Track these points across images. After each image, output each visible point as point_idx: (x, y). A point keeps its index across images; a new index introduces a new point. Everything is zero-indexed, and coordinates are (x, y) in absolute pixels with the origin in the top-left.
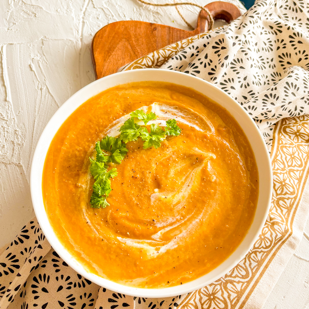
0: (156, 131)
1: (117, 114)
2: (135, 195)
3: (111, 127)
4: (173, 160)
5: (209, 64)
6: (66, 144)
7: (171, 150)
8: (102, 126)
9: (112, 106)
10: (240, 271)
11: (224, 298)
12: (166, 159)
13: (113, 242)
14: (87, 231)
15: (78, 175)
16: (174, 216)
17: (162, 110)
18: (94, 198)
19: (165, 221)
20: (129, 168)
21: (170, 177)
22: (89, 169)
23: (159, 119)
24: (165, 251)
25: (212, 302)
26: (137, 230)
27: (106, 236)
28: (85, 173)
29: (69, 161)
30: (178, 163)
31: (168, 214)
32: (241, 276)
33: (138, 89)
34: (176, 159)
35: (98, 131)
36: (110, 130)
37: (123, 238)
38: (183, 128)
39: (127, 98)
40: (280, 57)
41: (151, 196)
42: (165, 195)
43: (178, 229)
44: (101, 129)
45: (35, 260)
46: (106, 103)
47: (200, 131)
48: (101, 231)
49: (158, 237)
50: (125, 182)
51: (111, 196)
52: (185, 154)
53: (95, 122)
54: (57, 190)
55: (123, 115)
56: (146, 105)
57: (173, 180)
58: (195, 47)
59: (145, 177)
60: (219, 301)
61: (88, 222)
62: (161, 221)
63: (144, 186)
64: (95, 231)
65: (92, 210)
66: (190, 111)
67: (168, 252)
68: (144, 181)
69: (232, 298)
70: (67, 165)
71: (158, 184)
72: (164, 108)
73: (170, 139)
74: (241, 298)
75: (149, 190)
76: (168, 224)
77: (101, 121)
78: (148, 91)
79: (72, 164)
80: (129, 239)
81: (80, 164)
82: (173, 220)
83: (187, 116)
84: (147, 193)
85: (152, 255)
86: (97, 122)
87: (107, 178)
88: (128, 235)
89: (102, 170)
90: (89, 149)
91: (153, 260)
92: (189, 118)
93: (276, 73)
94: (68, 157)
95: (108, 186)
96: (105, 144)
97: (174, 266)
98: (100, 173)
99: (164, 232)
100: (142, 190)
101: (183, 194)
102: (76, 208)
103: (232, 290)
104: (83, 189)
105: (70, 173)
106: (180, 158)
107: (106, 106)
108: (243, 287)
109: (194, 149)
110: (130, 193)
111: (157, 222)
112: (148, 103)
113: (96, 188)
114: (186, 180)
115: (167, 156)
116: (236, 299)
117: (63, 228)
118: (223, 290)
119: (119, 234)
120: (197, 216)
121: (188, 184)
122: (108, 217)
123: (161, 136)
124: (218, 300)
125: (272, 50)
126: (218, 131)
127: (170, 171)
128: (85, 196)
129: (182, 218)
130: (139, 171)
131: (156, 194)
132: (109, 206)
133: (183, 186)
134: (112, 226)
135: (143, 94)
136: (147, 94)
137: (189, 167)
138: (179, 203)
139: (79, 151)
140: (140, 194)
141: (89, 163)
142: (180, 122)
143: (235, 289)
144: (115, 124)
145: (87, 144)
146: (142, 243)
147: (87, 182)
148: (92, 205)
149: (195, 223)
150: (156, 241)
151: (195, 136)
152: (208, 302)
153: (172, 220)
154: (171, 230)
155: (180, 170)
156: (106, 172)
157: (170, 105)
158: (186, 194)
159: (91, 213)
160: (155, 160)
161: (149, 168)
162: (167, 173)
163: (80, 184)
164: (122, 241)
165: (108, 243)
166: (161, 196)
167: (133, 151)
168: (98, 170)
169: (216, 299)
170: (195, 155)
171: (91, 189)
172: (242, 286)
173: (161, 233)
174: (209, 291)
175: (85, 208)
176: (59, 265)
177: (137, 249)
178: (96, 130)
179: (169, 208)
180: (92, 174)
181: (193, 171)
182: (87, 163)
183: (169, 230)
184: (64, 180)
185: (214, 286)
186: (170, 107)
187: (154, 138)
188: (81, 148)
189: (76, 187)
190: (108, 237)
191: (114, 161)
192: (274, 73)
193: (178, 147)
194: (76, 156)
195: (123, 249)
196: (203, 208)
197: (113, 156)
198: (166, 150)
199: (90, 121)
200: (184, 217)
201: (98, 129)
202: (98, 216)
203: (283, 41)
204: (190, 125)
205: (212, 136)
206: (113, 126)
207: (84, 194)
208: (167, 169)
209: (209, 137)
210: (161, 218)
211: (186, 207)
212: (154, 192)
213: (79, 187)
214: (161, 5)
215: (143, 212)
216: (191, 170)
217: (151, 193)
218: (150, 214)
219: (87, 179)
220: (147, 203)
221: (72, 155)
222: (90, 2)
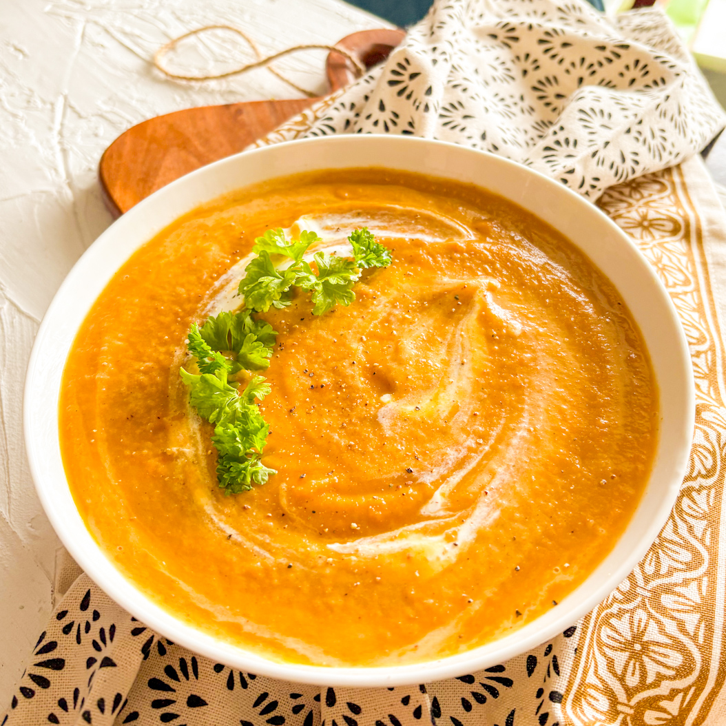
0: (330, 266)
1: (218, 264)
2: (335, 426)
3: (212, 297)
4: (399, 320)
5: (395, 123)
6: (104, 365)
7: (387, 300)
8: (189, 300)
9: (199, 253)
10: (675, 556)
11: (671, 637)
12: (382, 322)
13: (320, 562)
14: (235, 559)
15: (162, 429)
16: (457, 443)
17: (327, 228)
18: (228, 466)
19: (440, 462)
20: (293, 370)
21: (407, 357)
22: (188, 405)
23: (326, 246)
24: (474, 536)
25: (645, 659)
26: (377, 509)
27: (294, 552)
28: (181, 417)
29: (127, 404)
30: (414, 322)
31: (441, 444)
32: (684, 567)
33: (251, 200)
34: (407, 316)
35: (181, 314)
36: (212, 302)
37: (345, 543)
38: (392, 246)
39: (231, 226)
40: (535, 88)
41: (379, 415)
42: (413, 404)
43: (482, 470)
44: (188, 307)
45: (102, 710)
46: (182, 250)
47: (437, 243)
48: (277, 545)
49: (439, 506)
50: (297, 404)
51: (269, 450)
52: (422, 299)
53: (166, 298)
54: (114, 482)
55: (234, 262)
56: (284, 226)
57: (418, 361)
58: (348, 105)
59: (344, 377)
60: (662, 650)
61: (230, 536)
62: (429, 466)
63: (349, 400)
64: (259, 553)
65: (232, 501)
66: (394, 210)
67: (481, 537)
68: (345, 388)
69: (690, 628)
70: (121, 413)
71: (384, 383)
72: (329, 222)
73: (373, 280)
74: (712, 618)
75: (368, 402)
76: (450, 466)
77: (181, 290)
78: (276, 199)
79: (137, 408)
80: (362, 539)
81: (157, 400)
82: (459, 453)
83: (391, 224)
84: (364, 413)
85: (443, 558)
86: (172, 296)
87: (246, 405)
88: (354, 530)
89: (225, 393)
90: (172, 360)
91: (449, 570)
92: (398, 225)
93: (541, 124)
94: (122, 394)
95: (255, 421)
96: (213, 336)
97: (514, 566)
98: (222, 404)
99: (448, 489)
100: (347, 409)
101: (458, 387)
102: (182, 510)
103: (680, 607)
104: (187, 458)
105: (138, 431)
106: (414, 311)
108: (704, 589)
109: (440, 281)
110: (319, 426)
111: (419, 471)
112: (286, 222)
113: (223, 443)
114: (449, 353)
115: (381, 317)
116: (703, 625)
117: (162, 573)
118: (658, 616)
119: (330, 538)
120: (517, 424)
121: (459, 361)
122: (284, 502)
123: (348, 272)
124: (656, 649)
125: (513, 78)
126: (482, 232)
127: (403, 343)
128: (200, 475)
129: (481, 441)
130: (324, 369)
131: (390, 407)
132: (274, 474)
133: (449, 369)
134: (303, 522)
135: (266, 208)
136: (278, 205)
137: (446, 323)
138: (455, 410)
139: (145, 373)
140: (347, 420)
141: (183, 391)
142: (381, 237)
143: (686, 601)
144: (222, 287)
145: (163, 349)
146: (402, 536)
147: (191, 438)
148: (227, 488)
149: (519, 442)
150: (439, 518)
151: (429, 254)
152: (634, 664)
153: (456, 454)
154: (465, 480)
155: (427, 336)
156: (237, 396)
157: (341, 212)
158: (466, 384)
159: (231, 509)
160: (354, 332)
161: (346, 353)
162: (397, 350)
163: (175, 449)
164: (346, 551)
165: (306, 569)
166: (403, 407)
167: (291, 330)
168: (214, 396)
169: (652, 647)
170: (449, 291)
171: (210, 452)
172: (700, 589)
173: (443, 495)
174: (624, 634)
175: (210, 502)
176: (178, 713)
177: (394, 555)
178: (176, 314)
179: (436, 430)
180: (201, 414)
181: (459, 327)
182: (178, 396)
183: (459, 481)
184: (127, 452)
185: (627, 616)
186: (344, 217)
187: (333, 280)
188: (150, 364)
189: (168, 458)
190: (302, 554)
191: (249, 365)
192: (537, 123)
193: (398, 290)
194: (142, 387)
195: (356, 570)
196: (522, 402)
197: (244, 356)
198: (373, 304)
199: (153, 298)
200: (485, 437)
201: (180, 310)
202: (253, 511)
203: (527, 56)
204: (407, 237)
205: (469, 243)
206: (216, 292)
207: (196, 470)
208: (391, 344)
209: (463, 248)
210: (425, 460)
211: (478, 413)
212: (382, 404)
213: (174, 456)
214: (235, 73)
215: (373, 461)
216: (453, 328)
217: (375, 408)
218: (394, 457)
219: (191, 429)
220: (374, 434)
221: (129, 388)
222: (69, 111)
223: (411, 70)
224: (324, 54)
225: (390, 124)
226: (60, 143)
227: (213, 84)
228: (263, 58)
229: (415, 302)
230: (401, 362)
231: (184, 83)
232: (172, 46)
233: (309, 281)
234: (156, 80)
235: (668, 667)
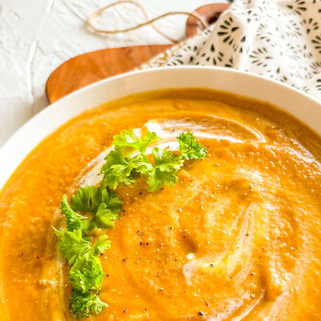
0: (162, 157)
1: (92, 151)
2: (152, 274)
3: (85, 173)
4: (206, 198)
5: (220, 60)
6: (10, 218)
7: (199, 183)
8: (70, 175)
9: (81, 143)
12: (194, 199)
15: (39, 265)
16: (237, 295)
17: (166, 129)
18: (75, 299)
19: (223, 309)
20: (130, 230)
21: (208, 226)
23: (163, 142)
28: (52, 258)
29: (20, 245)
30: (217, 201)
31: (225, 294)
33: (119, 108)
34: (212, 196)
35: (63, 185)
36: (84, 177)
38: (208, 145)
39: (104, 125)
40: (314, 42)
41: (184, 269)
42: (209, 262)
43: (253, 318)
44: (68, 179)
46: (71, 140)
47: (239, 144)
50: (129, 255)
51: (106, 289)
52: (224, 184)
53: (56, 173)
54: (3, 301)
55: (102, 150)
56: (137, 127)
57: (215, 231)
58: (192, 48)
59: (164, 238)
62: (215, 311)
63: (165, 255)
66: (212, 118)
68: (163, 246)
70: (16, 252)
71: (190, 244)
72: (168, 125)
73: (192, 168)
75: (177, 258)
76: (230, 313)
77: (66, 168)
78: (135, 108)
79: (26, 249)
81: (39, 244)
82: (238, 303)
83: (209, 128)
84: (174, 266)
86: (60, 171)
87: (92, 256)
89: (81, 245)
90: (52, 217)
92: (214, 129)
93: (316, 65)
94: (18, 238)
95: (96, 269)
96: (80, 201)
98: (78, 252)
100: (163, 262)
101: (242, 251)
104: (52, 288)
105: (24, 266)
106: (218, 192)
107: (71, 144)
109: (238, 172)
110: (141, 273)
111: (207, 315)
112: (139, 124)
113: (75, 281)
114: (239, 225)
115: (194, 195)
121: (245, 233)
123: (174, 162)
125: (300, 34)
126: (271, 137)
127: (207, 216)
129: (254, 296)
130: (151, 231)
131: (192, 263)
132: (106, 307)
133: (237, 238)
135: (128, 114)
136: (136, 112)
137: (239, 203)
138: (238, 269)
139: (35, 224)
140: (161, 271)
141: (56, 239)
142: (201, 138)
144: (92, 167)
145: (48, 209)
147: (57, 274)
148: (74, 313)
151: (233, 151)
153: (235, 303)
155: (224, 211)
156: (89, 247)
157: (176, 118)
158: (248, 251)
160: (174, 205)
161: (167, 220)
162: (202, 221)
163: (45, 281)
166: (201, 264)
167: (132, 201)
168: (73, 246)
171: (66, 285)
178: (60, 184)
179: (223, 284)
180: (65, 257)
181: (249, 208)
182: (52, 241)
184: (15, 280)
186: (178, 122)
187: (162, 168)
188: (38, 218)
189: (40, 287)
191: (101, 225)
192: (314, 64)
193: (208, 176)
194: (31, 234)
197: (98, 218)
198: (190, 185)
199: (48, 172)
200: (257, 293)
201: (63, 182)
203: (311, 20)
204: (219, 138)
205: (261, 145)
206: (88, 171)
207: (56, 298)
208: (199, 216)
209: (256, 148)
210: (213, 306)
211: (254, 273)
212: (187, 261)
213: (44, 286)
214: (133, 29)
215: (175, 303)
216: (244, 207)
217: (182, 263)
218: (191, 302)
219: (58, 268)
220: (179, 283)
221: (23, 234)
222: (38, 50)
223: (233, 25)
224: (185, 18)
225: (217, 60)
226: (31, 69)
227: (120, 36)
228: (150, 20)
229: (219, 186)
230: (202, 229)
231: (104, 34)
232: (100, 12)
233: (146, 168)
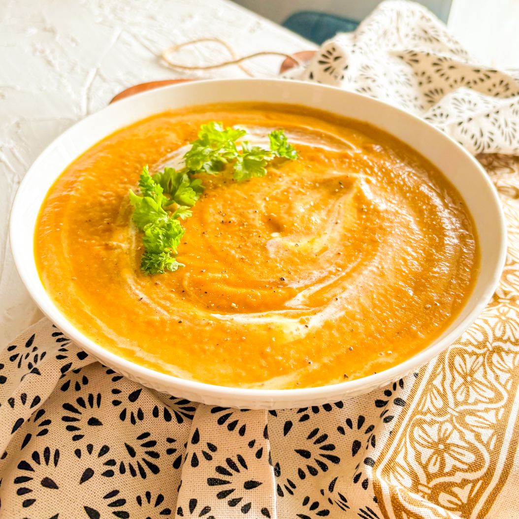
1: (173, 144)
2: (234, 246)
3: (164, 162)
4: (295, 192)
6: (78, 189)
7: (288, 179)
8: (147, 161)
9: (161, 137)
10: (481, 393)
11: (468, 443)
12: (282, 192)
13: (203, 322)
14: (141, 312)
15: (109, 230)
16: (322, 268)
17: (256, 135)
19: (306, 277)
20: (211, 210)
21: (295, 212)
22: (131, 220)
24: (322, 324)
25: (446, 455)
26: (253, 297)
27: (186, 314)
28: (125, 226)
29: (88, 213)
30: (306, 195)
31: (310, 267)
32: (488, 401)
33: (205, 112)
34: (301, 190)
36: (163, 164)
37: (225, 315)
38: (301, 150)
39: (187, 125)
41: (268, 244)
42: (294, 242)
43: (337, 286)
46: (150, 134)
48: (174, 308)
49: (299, 302)
50: (209, 230)
51: (182, 254)
53: (132, 158)
54: (66, 256)
55: (184, 144)
57: (303, 216)
59: (247, 219)
60: (460, 450)
61: (141, 299)
62: (298, 279)
63: (248, 232)
64: (160, 311)
65: (148, 279)
67: (327, 325)
68: (247, 225)
69: (485, 439)
70: (83, 217)
71: (275, 226)
72: (258, 131)
73: (281, 167)
74: (503, 434)
75: (261, 235)
76: (313, 280)
78: (223, 114)
79: (95, 216)
80: (238, 314)
81: (110, 213)
82: (322, 274)
84: (257, 241)
85: (295, 333)
86: (136, 158)
87: (171, 220)
88: (233, 308)
89: (159, 214)
90: (127, 193)
91: (299, 342)
92: (307, 139)
94: (86, 206)
95: (175, 229)
97: (348, 346)
98: (155, 221)
99: (309, 294)
100: (245, 237)
101: (330, 237)
102: (111, 279)
103: (479, 425)
104: (122, 250)
105: (92, 229)
106: (308, 188)
107: (150, 137)
108: (500, 416)
109: (330, 173)
110: (222, 244)
111: (289, 281)
113: (150, 242)
114: (328, 215)
115: (283, 188)
116: (495, 438)
117: (86, 314)
118: (461, 428)
119: (214, 311)
120: (369, 262)
121: (334, 221)
122: (186, 283)
123: (264, 155)
124: (456, 449)
127: (295, 205)
128: (130, 261)
129: (340, 269)
130: (234, 213)
131: (277, 240)
132: (183, 266)
133: (326, 225)
134: (197, 298)
137: (330, 198)
138: (325, 249)
139: (105, 197)
140: (243, 244)
141: (130, 211)
142: (294, 143)
143: (485, 422)
144: (172, 157)
146: (267, 316)
147: (128, 239)
148: (146, 270)
149: (368, 273)
150: (298, 309)
151: (326, 157)
152: (437, 458)
153: (319, 274)
154: (323, 290)
155: (314, 203)
158: (336, 236)
159: (146, 282)
160: (261, 195)
161: (252, 205)
162: (290, 208)
163: (115, 243)
164: (224, 319)
165: (192, 325)
166: (286, 242)
167: (215, 187)
168: (150, 214)
169: (452, 448)
170: (336, 178)
171: (139, 248)
172: (497, 415)
173: (304, 296)
174: (432, 437)
175: (132, 277)
176: (81, 427)
177: (259, 326)
179: (308, 259)
180: (139, 226)
181: (339, 201)
182: (125, 212)
183: (318, 290)
184: (80, 240)
185: (437, 425)
187: (252, 158)
189: (108, 248)
190: (191, 316)
191: (181, 203)
193: (298, 175)
194: (101, 204)
195: (229, 331)
196: (377, 250)
197: (178, 197)
198: (278, 180)
199: (122, 157)
200: (343, 267)
202: (162, 286)
204: (312, 145)
205: (356, 154)
206: (167, 160)
207: (127, 258)
208: (287, 205)
209: (351, 156)
210: (295, 275)
211: (341, 253)
212: (271, 238)
213: (114, 247)
214: (217, 67)
215: (257, 269)
216: (334, 201)
217: (266, 239)
218: (273, 270)
219: (130, 234)
220: (262, 254)
221: (92, 204)
222: (98, 78)
223: (335, 55)
229: (309, 183)
230: (291, 215)
234: (162, 66)
235: (463, 463)
